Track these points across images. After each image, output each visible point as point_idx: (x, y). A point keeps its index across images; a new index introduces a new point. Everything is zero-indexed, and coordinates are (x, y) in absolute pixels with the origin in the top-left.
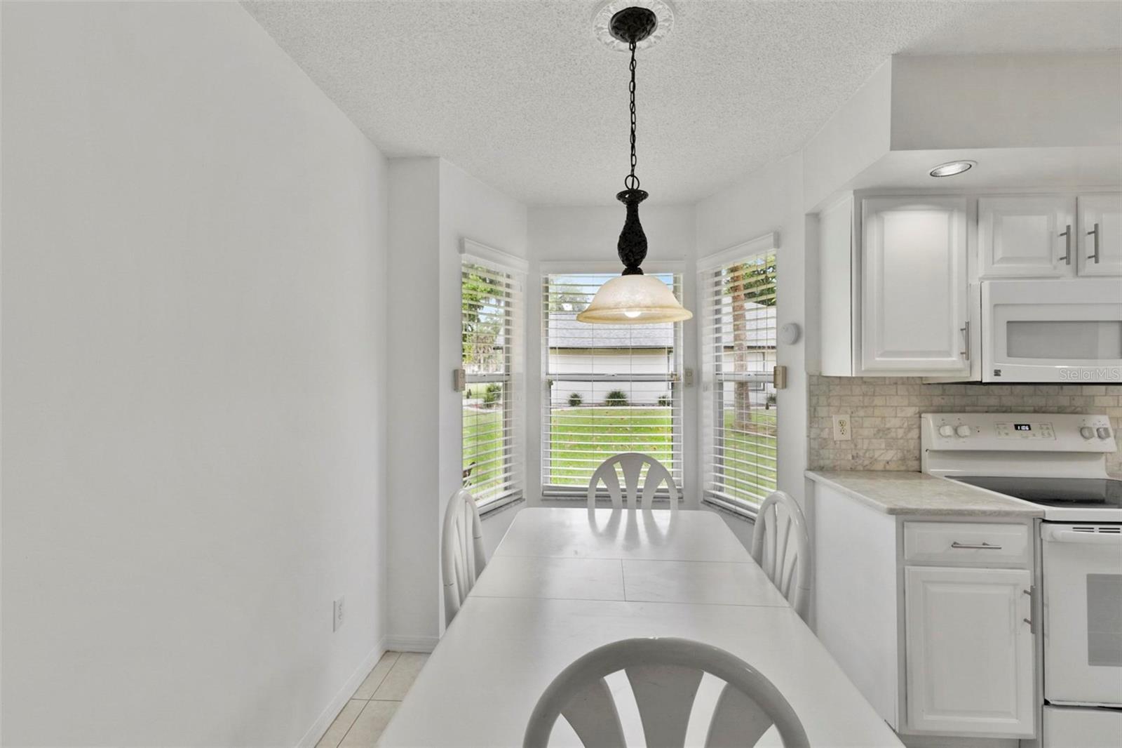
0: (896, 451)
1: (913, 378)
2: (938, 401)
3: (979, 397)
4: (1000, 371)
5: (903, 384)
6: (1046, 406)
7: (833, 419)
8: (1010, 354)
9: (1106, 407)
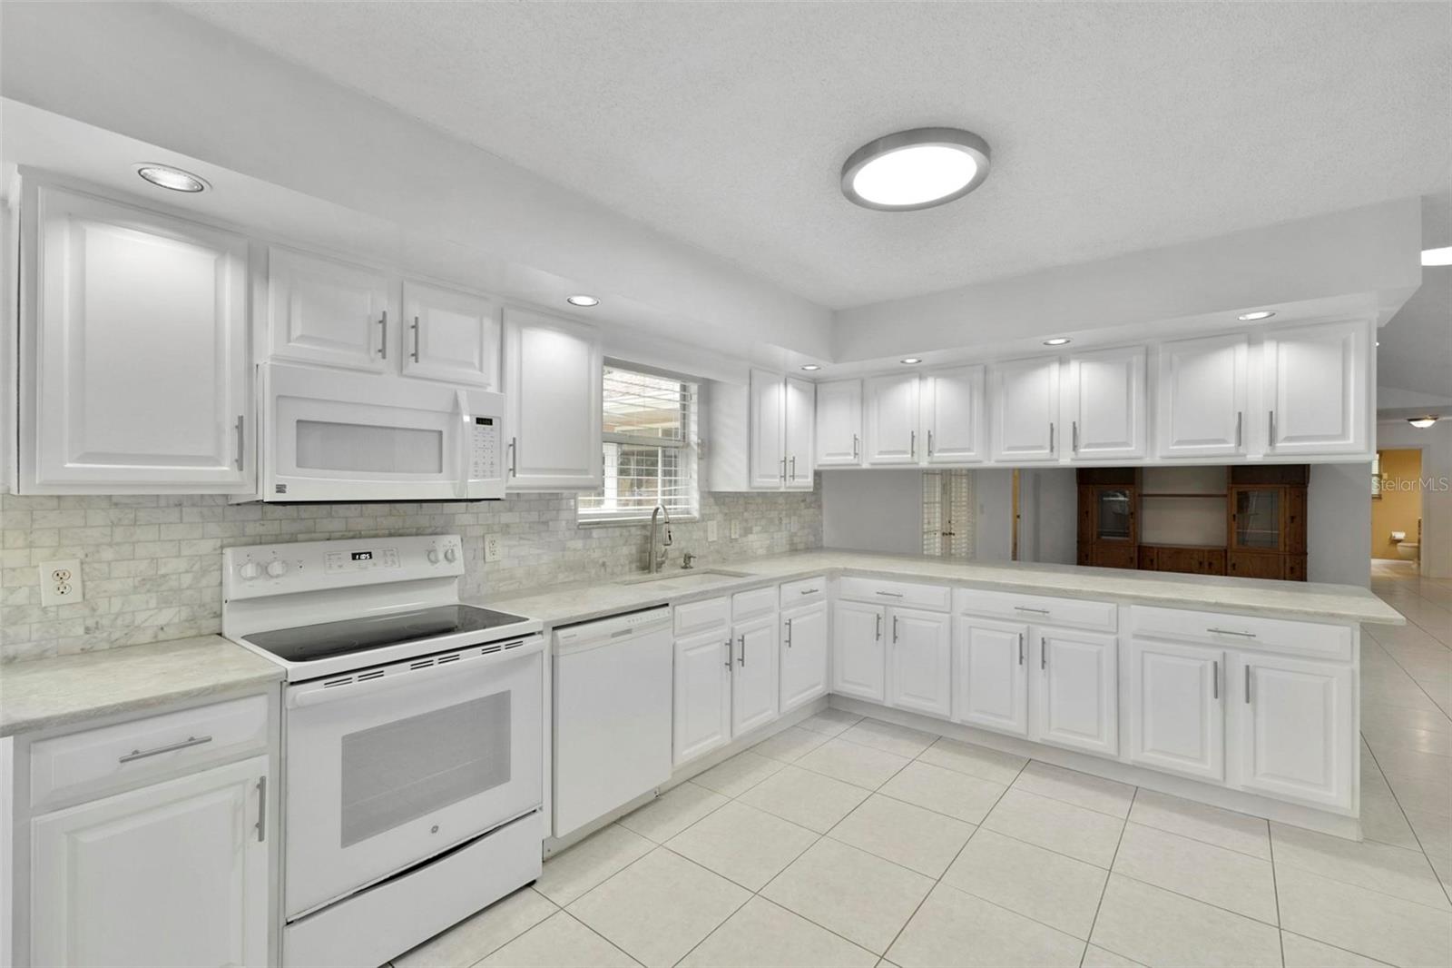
0: (177, 609)
1: (211, 496)
2: (253, 529)
3: (317, 520)
4: (285, 486)
5: (194, 505)
6: (403, 528)
7: (40, 569)
8: (300, 463)
9: (466, 525)
